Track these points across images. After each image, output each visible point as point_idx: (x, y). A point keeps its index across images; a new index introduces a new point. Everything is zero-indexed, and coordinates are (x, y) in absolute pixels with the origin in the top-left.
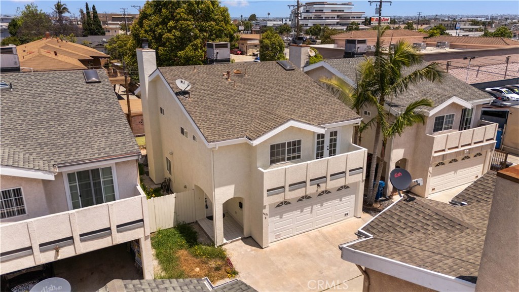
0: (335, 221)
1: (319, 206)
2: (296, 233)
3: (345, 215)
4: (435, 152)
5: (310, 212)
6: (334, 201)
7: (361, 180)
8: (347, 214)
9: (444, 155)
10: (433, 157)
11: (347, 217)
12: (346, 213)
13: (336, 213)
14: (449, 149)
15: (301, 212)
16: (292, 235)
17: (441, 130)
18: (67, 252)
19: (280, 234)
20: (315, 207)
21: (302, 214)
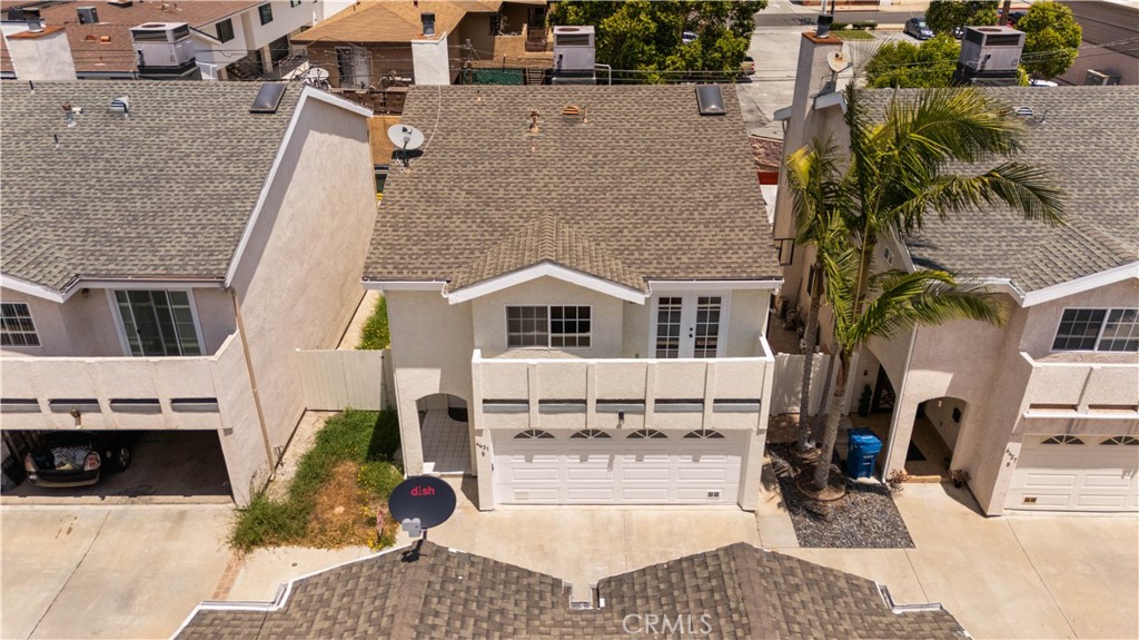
0: (678, 501)
1: (631, 459)
2: (569, 501)
3: (710, 494)
4: (1033, 406)
5: (606, 466)
6: (677, 457)
7: (756, 430)
8: (717, 494)
9: (1072, 420)
10: (1023, 418)
11: (713, 500)
12: (714, 491)
13: (681, 486)
14: (1091, 407)
15: (581, 461)
16: (557, 501)
17: (1092, 348)
18: (91, 422)
19: (527, 493)
20: (618, 458)
21: (583, 465)
